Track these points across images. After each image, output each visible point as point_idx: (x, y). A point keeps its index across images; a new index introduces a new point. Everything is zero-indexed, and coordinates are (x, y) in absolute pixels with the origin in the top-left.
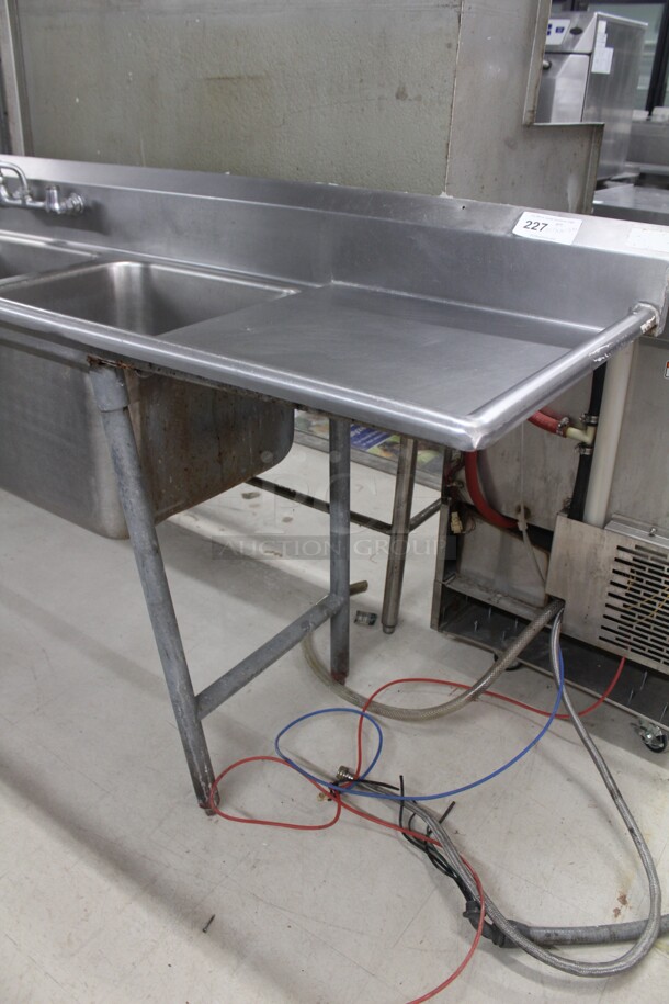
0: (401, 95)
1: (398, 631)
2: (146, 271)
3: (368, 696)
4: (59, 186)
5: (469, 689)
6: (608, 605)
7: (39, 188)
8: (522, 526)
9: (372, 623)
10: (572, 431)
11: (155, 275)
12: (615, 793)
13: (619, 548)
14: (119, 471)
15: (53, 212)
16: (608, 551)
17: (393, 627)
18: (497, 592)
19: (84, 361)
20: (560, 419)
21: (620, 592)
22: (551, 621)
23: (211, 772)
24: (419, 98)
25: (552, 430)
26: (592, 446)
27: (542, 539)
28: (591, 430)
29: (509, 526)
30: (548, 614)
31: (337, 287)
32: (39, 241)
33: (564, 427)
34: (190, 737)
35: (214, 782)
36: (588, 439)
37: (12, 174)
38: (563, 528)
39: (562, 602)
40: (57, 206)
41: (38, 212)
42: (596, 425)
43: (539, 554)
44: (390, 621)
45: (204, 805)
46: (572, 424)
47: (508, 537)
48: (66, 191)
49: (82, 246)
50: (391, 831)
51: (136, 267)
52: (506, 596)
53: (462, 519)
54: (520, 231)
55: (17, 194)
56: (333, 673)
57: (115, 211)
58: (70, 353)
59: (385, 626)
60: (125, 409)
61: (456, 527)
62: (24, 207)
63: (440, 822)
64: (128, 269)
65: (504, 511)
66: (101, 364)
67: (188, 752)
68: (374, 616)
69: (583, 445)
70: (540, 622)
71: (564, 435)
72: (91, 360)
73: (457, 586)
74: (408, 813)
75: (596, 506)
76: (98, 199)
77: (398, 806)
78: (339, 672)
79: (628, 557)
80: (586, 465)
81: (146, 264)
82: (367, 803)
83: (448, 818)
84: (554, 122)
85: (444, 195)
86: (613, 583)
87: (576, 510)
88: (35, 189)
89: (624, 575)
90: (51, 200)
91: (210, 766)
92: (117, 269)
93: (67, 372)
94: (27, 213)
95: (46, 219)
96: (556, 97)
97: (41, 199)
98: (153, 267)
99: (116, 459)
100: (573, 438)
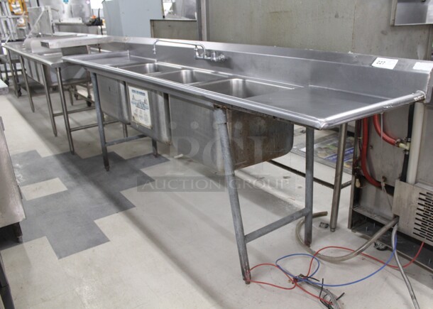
0: (337, 16)
1: (336, 232)
2: (244, 82)
3: (316, 251)
4: (216, 52)
5: (355, 251)
6: (416, 219)
7: (210, 52)
8: (383, 184)
9: (326, 227)
10: (401, 145)
11: (247, 84)
12: (413, 297)
13: (420, 194)
14: (222, 146)
15: (213, 61)
16: (416, 196)
17: (334, 229)
18: (374, 214)
19: (212, 106)
20: (396, 140)
21: (421, 213)
22: (394, 226)
23: (248, 265)
24: (343, 17)
25: (393, 144)
26: (409, 151)
27: (390, 190)
28: (408, 144)
29: (378, 185)
30: (393, 222)
31: (311, 87)
32: (209, 72)
33: (398, 143)
34: (241, 249)
35: (249, 270)
36: (407, 148)
37: (200, 48)
38: (398, 185)
39: (398, 217)
40: (215, 59)
41: (209, 61)
42: (410, 142)
43: (389, 196)
44: (333, 226)
45: (245, 279)
46: (402, 142)
47: (379, 190)
48: (219, 53)
49: (224, 74)
50: (316, 299)
51: (240, 80)
52: (378, 216)
53: (360, 181)
54: (375, 64)
55: (202, 55)
56: (305, 242)
57: (236, 60)
58: (209, 104)
59: (331, 228)
60: (226, 124)
61: (358, 185)
62: (204, 59)
63: (337, 300)
64: (238, 81)
65: (377, 179)
66: (219, 107)
67: (240, 256)
68: (327, 224)
69: (406, 150)
70: (389, 226)
71: (398, 147)
72: (215, 106)
73: (358, 210)
74: (323, 293)
75: (411, 176)
76: (231, 56)
77: (320, 291)
78: (308, 242)
79: (424, 197)
80: (407, 158)
81: (244, 79)
82: (308, 288)
83: (341, 299)
84: (427, 23)
85: (350, 52)
86: (418, 209)
87: (403, 178)
88: (208, 53)
89: (422, 205)
90: (213, 57)
91: (248, 263)
92: (234, 81)
93: (208, 111)
94: (205, 62)
95: (211, 63)
96: (428, 13)
97: (210, 56)
98: (247, 80)
99: (221, 141)
100: (402, 148)
